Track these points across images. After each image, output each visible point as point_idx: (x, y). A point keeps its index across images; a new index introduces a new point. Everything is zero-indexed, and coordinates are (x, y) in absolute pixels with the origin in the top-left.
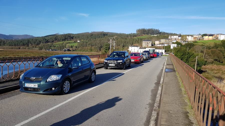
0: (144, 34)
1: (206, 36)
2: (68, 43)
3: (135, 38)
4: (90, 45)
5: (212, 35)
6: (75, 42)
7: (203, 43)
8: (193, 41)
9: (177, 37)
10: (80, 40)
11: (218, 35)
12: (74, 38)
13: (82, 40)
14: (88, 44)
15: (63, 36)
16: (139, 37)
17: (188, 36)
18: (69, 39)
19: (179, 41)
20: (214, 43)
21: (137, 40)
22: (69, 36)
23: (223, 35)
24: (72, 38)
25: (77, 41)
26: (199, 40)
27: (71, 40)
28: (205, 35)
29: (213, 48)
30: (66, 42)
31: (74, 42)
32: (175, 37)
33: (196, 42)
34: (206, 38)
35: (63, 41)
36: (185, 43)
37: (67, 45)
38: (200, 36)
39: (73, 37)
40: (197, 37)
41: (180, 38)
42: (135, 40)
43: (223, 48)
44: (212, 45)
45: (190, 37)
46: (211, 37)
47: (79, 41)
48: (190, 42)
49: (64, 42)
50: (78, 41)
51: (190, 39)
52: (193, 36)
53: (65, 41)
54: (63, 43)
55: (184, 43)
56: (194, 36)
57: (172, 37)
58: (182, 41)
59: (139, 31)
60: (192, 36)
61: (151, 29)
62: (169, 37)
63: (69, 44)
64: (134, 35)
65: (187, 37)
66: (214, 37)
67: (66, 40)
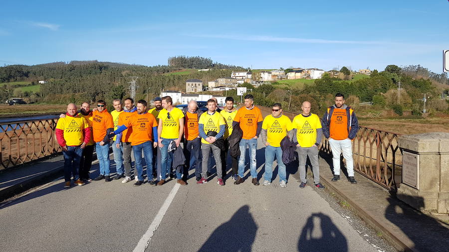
0: (184, 67)
1: (292, 73)
2: (15, 87)
3: (166, 74)
4: (71, 90)
5: (300, 71)
6: (33, 84)
7: (288, 85)
8: (271, 82)
9: (245, 74)
10: (45, 80)
11: (309, 71)
12: (31, 75)
13: (52, 80)
14: (65, 87)
15: (3, 72)
16: (175, 73)
17: (264, 72)
18: (18, 78)
19: (249, 82)
20: (305, 84)
21: (172, 79)
22: (18, 71)
23: (317, 70)
24: (27, 75)
25: (38, 81)
26: (281, 79)
27: (22, 80)
28: (290, 70)
29: (302, 92)
30: (12, 84)
31: (30, 83)
32: (242, 74)
33: (275, 83)
34: (291, 75)
35: (3, 82)
36: (259, 85)
37: (16, 90)
38: (282, 73)
39: (29, 72)
40: (278, 73)
41: (250, 76)
42: (167, 80)
43: (317, 92)
44: (301, 88)
45: (266, 74)
46: (298, 75)
47: (42, 82)
48: (266, 83)
49: (6, 84)
50: (40, 82)
51: (266, 78)
52: (271, 73)
53: (9, 82)
54: (5, 86)
55: (257, 86)
56: (273, 73)
57: (237, 74)
58: (254, 82)
59: (173, 60)
60: (269, 72)
61: (196, 58)
62: (232, 75)
63: (20, 89)
64: (165, 70)
65: (262, 74)
66: (303, 74)
67: (13, 80)
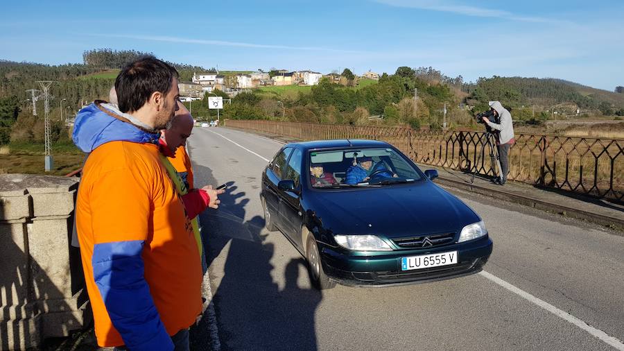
0: (110, 66)
1: (279, 77)
3: (83, 78)
5: (291, 74)
7: (276, 93)
8: (252, 89)
9: (213, 77)
11: (302, 74)
16: (98, 76)
17: (240, 74)
19: (221, 88)
20: (299, 92)
21: (93, 84)
23: (313, 73)
26: (265, 85)
28: (275, 73)
29: (297, 104)
32: (208, 77)
33: (258, 90)
34: (279, 80)
36: (236, 93)
38: (266, 76)
40: (259, 77)
41: (221, 81)
42: (85, 86)
43: (316, 103)
44: (295, 98)
45: (244, 77)
46: (288, 79)
48: (246, 91)
51: (244, 83)
52: (250, 77)
55: (233, 94)
56: (254, 77)
57: (201, 77)
58: (228, 89)
59: (90, 56)
60: (248, 74)
61: (130, 52)
62: (194, 79)
64: (78, 70)
65: (238, 77)
66: (294, 77)
